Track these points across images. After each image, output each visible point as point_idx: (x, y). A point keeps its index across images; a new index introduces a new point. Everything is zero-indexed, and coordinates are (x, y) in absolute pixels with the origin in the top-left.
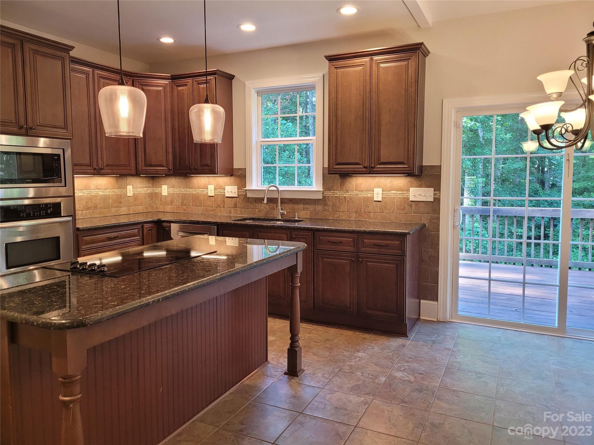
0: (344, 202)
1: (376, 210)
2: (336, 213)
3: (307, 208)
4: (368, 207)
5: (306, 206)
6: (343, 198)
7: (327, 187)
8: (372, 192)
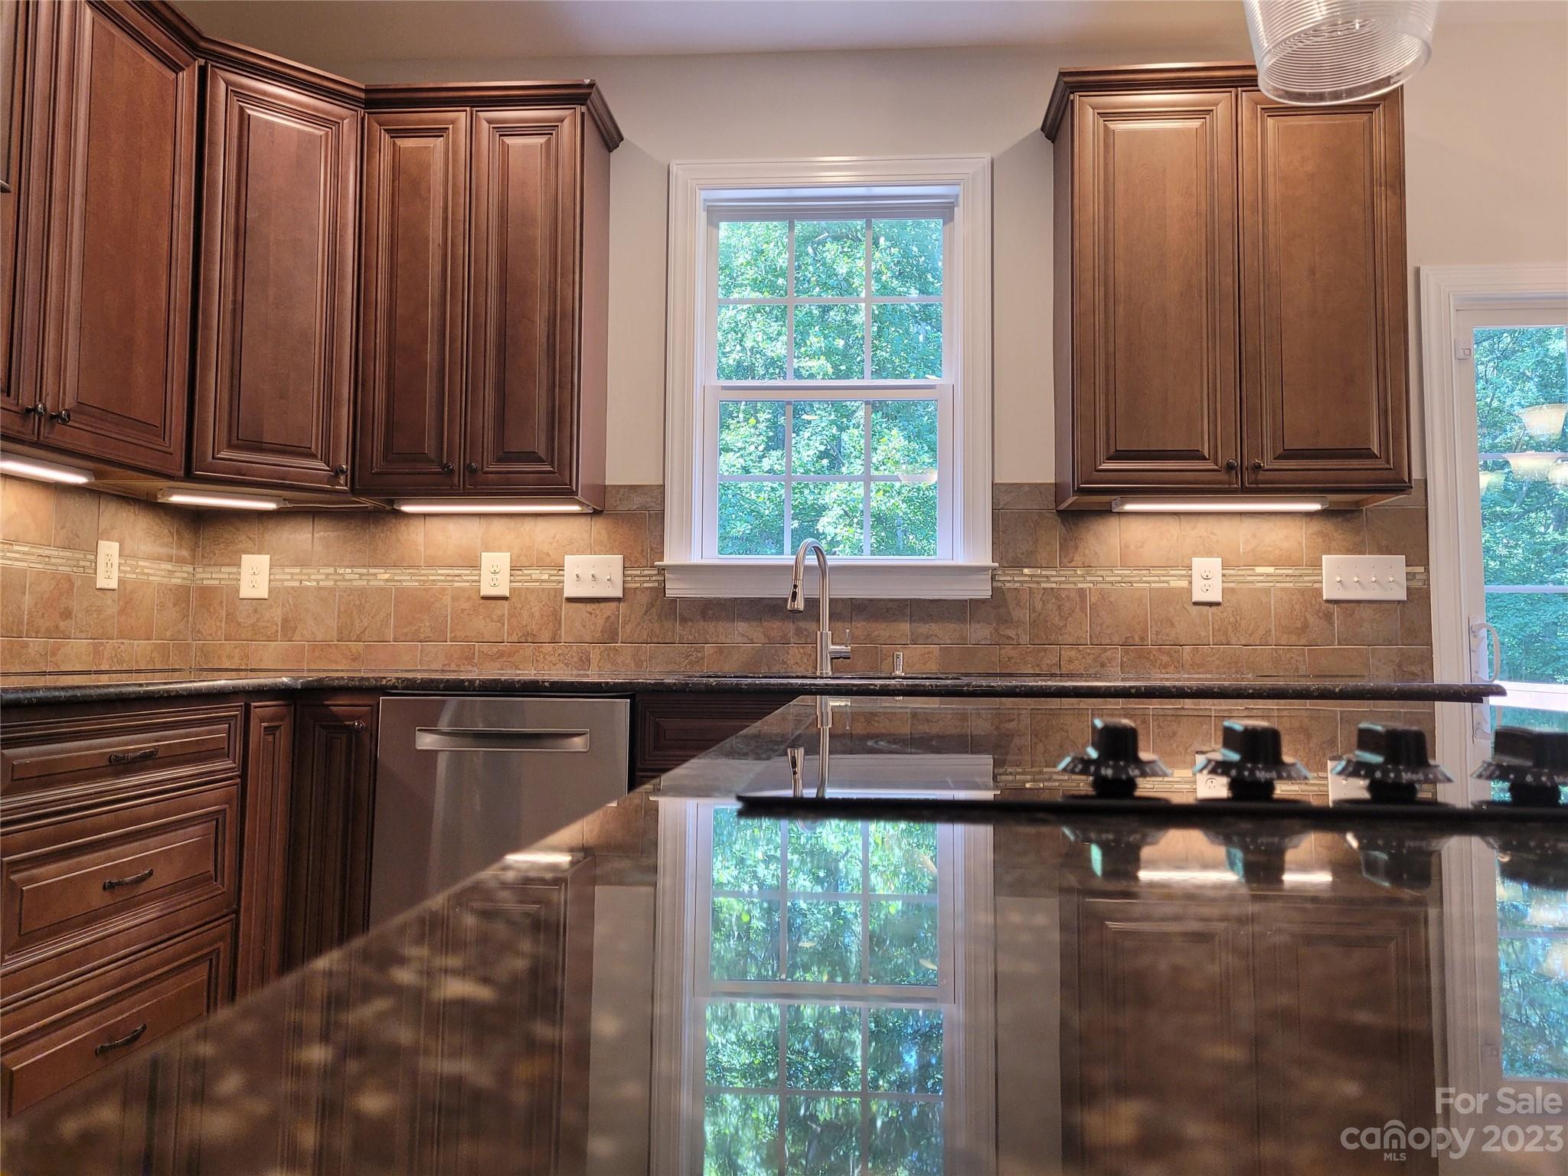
0: (1078, 610)
1: (1203, 634)
2: (1046, 649)
3: (928, 637)
4: (1172, 625)
5: (924, 628)
6: (1073, 595)
7: (1010, 556)
8: (1184, 572)
